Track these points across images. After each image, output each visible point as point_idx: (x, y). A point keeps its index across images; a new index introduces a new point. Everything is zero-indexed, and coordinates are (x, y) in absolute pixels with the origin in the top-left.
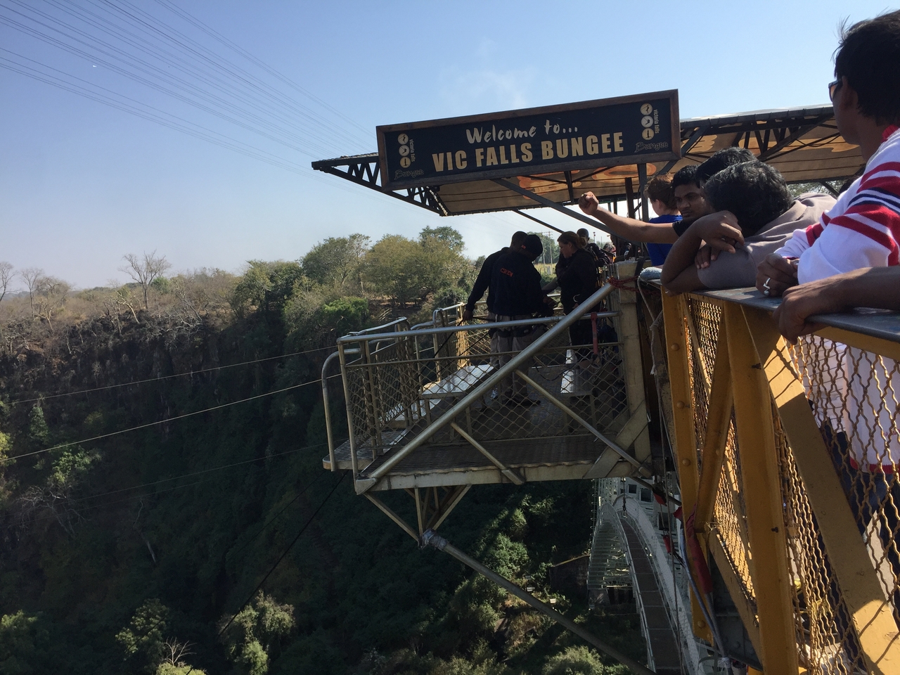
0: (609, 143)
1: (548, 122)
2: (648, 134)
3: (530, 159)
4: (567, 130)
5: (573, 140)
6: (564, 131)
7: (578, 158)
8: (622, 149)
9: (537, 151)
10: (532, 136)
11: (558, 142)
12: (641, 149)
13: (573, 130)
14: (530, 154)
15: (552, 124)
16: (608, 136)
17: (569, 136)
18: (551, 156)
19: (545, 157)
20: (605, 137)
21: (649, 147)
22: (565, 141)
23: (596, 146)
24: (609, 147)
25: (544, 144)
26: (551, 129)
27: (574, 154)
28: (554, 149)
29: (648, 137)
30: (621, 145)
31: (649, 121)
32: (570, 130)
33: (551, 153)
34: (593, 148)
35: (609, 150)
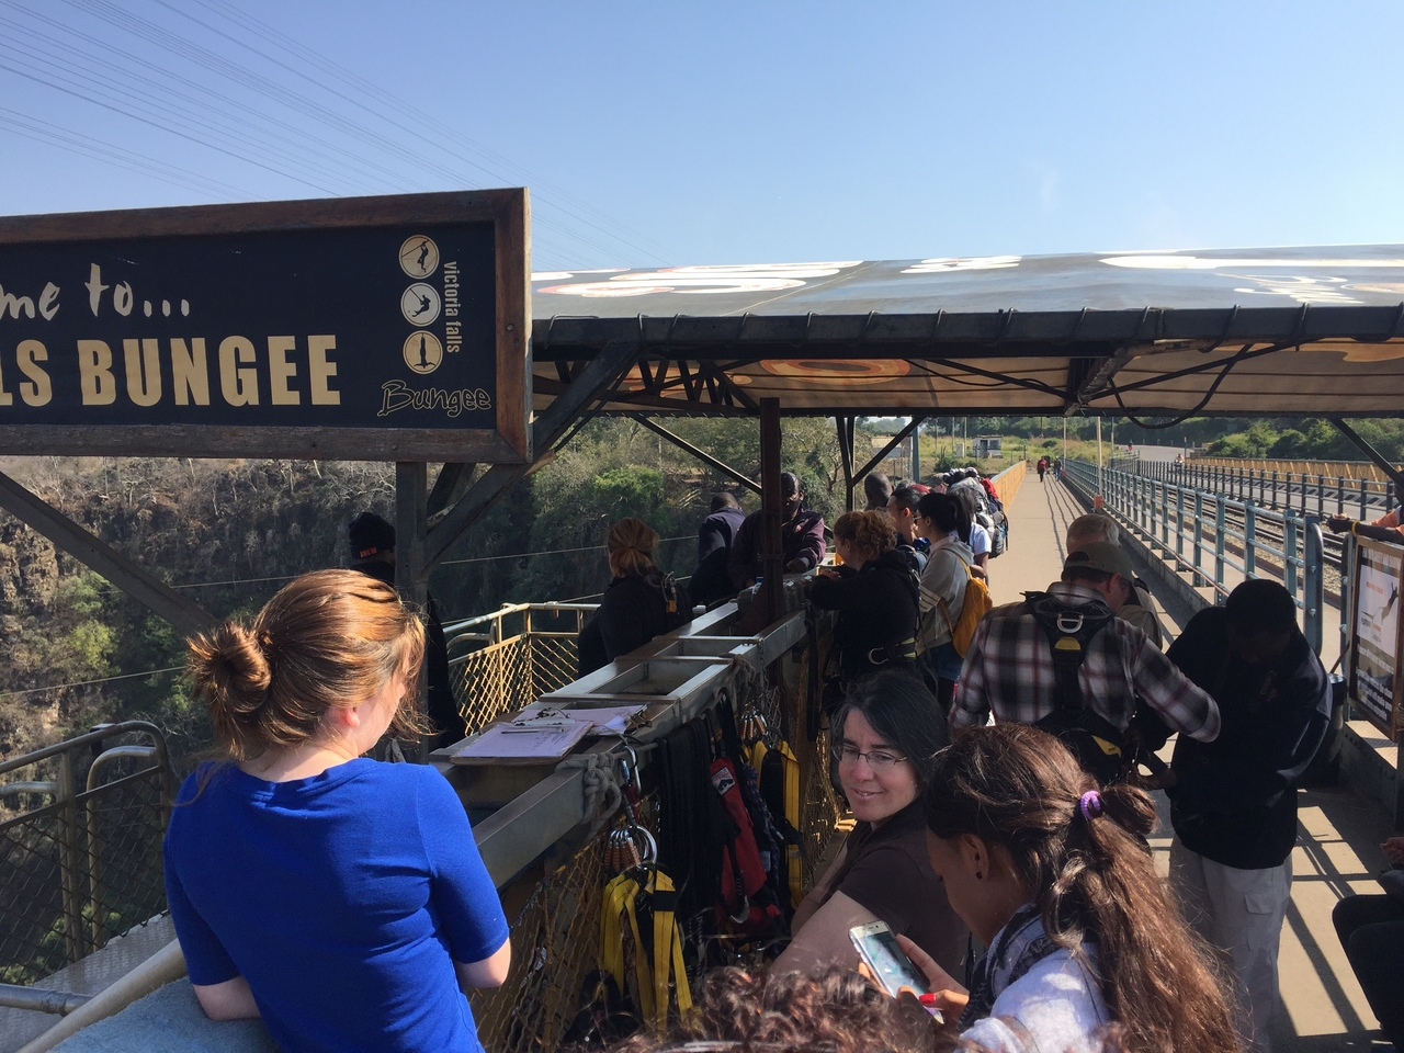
0: (292, 369)
1: (96, 270)
2: (422, 354)
3: (43, 399)
4: (157, 308)
5: (177, 345)
6: (148, 309)
7: (192, 412)
8: (334, 398)
9: (64, 370)
10: (49, 316)
11: (130, 345)
12: (403, 405)
13: (176, 308)
14: (43, 379)
15: (109, 279)
16: (289, 342)
17: (163, 330)
18: (108, 397)
19: (89, 399)
20: (280, 345)
21: (426, 399)
22: (151, 346)
23: (250, 377)
24: (293, 384)
25: (86, 347)
26: (107, 298)
27: (181, 399)
28: (118, 369)
29: (424, 363)
30: (332, 383)
31: (426, 304)
32: (166, 309)
33: (109, 382)
34: (239, 383)
35: (294, 398)
